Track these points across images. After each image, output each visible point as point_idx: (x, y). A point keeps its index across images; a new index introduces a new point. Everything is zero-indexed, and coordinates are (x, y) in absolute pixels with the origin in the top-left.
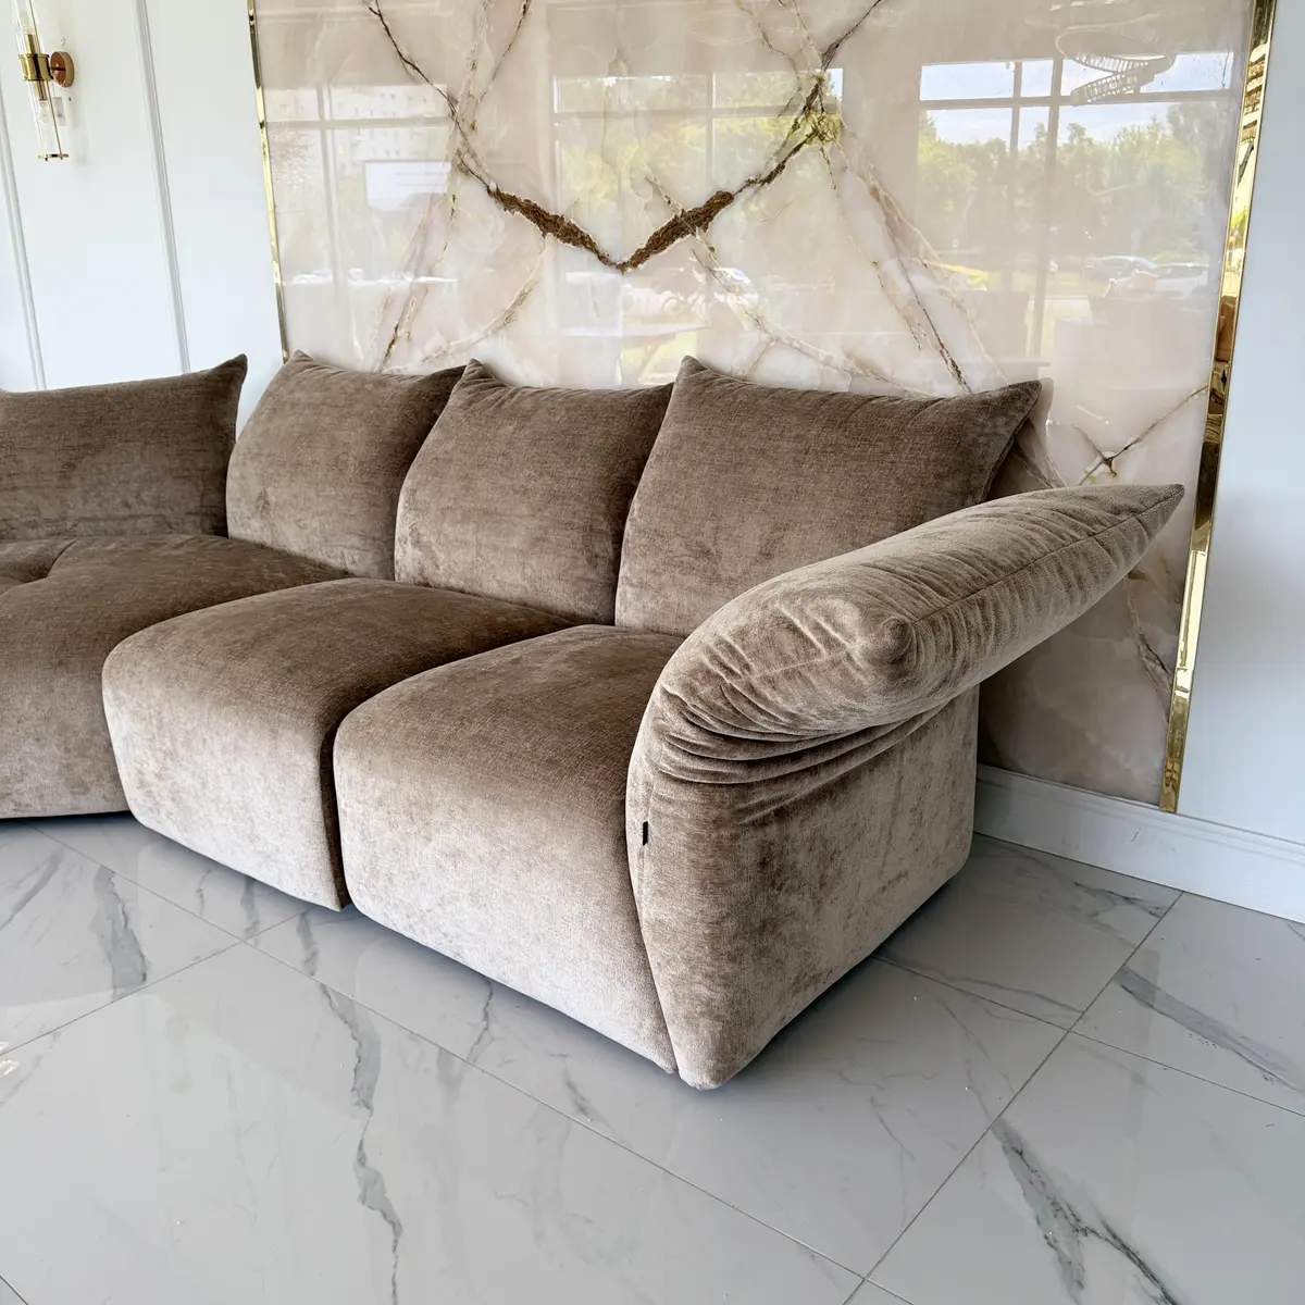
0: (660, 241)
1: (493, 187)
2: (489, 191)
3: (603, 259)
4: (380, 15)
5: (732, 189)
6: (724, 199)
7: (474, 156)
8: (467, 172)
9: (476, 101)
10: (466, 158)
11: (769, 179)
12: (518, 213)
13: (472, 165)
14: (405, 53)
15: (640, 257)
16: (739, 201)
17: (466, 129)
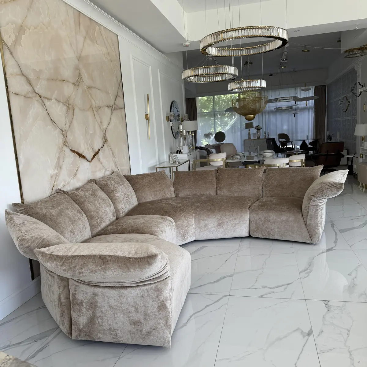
0: (94, 157)
1: (71, 149)
2: (70, 150)
3: (88, 160)
4: (46, 110)
5: (100, 148)
6: (99, 150)
7: (67, 143)
8: (66, 146)
9: (67, 131)
10: (66, 143)
11: (103, 147)
12: (75, 153)
13: (67, 144)
14: (52, 119)
15: (92, 159)
16: (101, 150)
17: (65, 137)
